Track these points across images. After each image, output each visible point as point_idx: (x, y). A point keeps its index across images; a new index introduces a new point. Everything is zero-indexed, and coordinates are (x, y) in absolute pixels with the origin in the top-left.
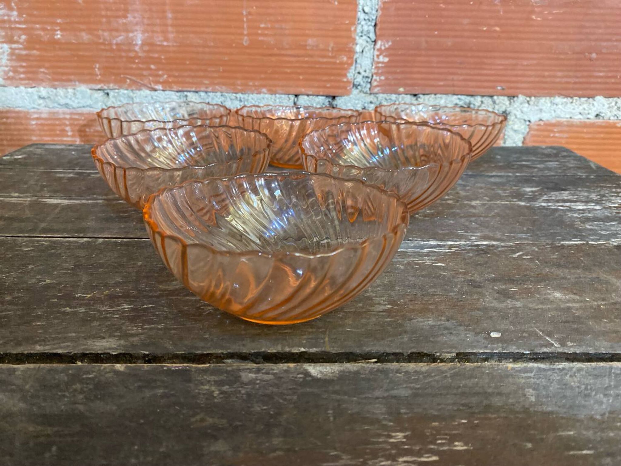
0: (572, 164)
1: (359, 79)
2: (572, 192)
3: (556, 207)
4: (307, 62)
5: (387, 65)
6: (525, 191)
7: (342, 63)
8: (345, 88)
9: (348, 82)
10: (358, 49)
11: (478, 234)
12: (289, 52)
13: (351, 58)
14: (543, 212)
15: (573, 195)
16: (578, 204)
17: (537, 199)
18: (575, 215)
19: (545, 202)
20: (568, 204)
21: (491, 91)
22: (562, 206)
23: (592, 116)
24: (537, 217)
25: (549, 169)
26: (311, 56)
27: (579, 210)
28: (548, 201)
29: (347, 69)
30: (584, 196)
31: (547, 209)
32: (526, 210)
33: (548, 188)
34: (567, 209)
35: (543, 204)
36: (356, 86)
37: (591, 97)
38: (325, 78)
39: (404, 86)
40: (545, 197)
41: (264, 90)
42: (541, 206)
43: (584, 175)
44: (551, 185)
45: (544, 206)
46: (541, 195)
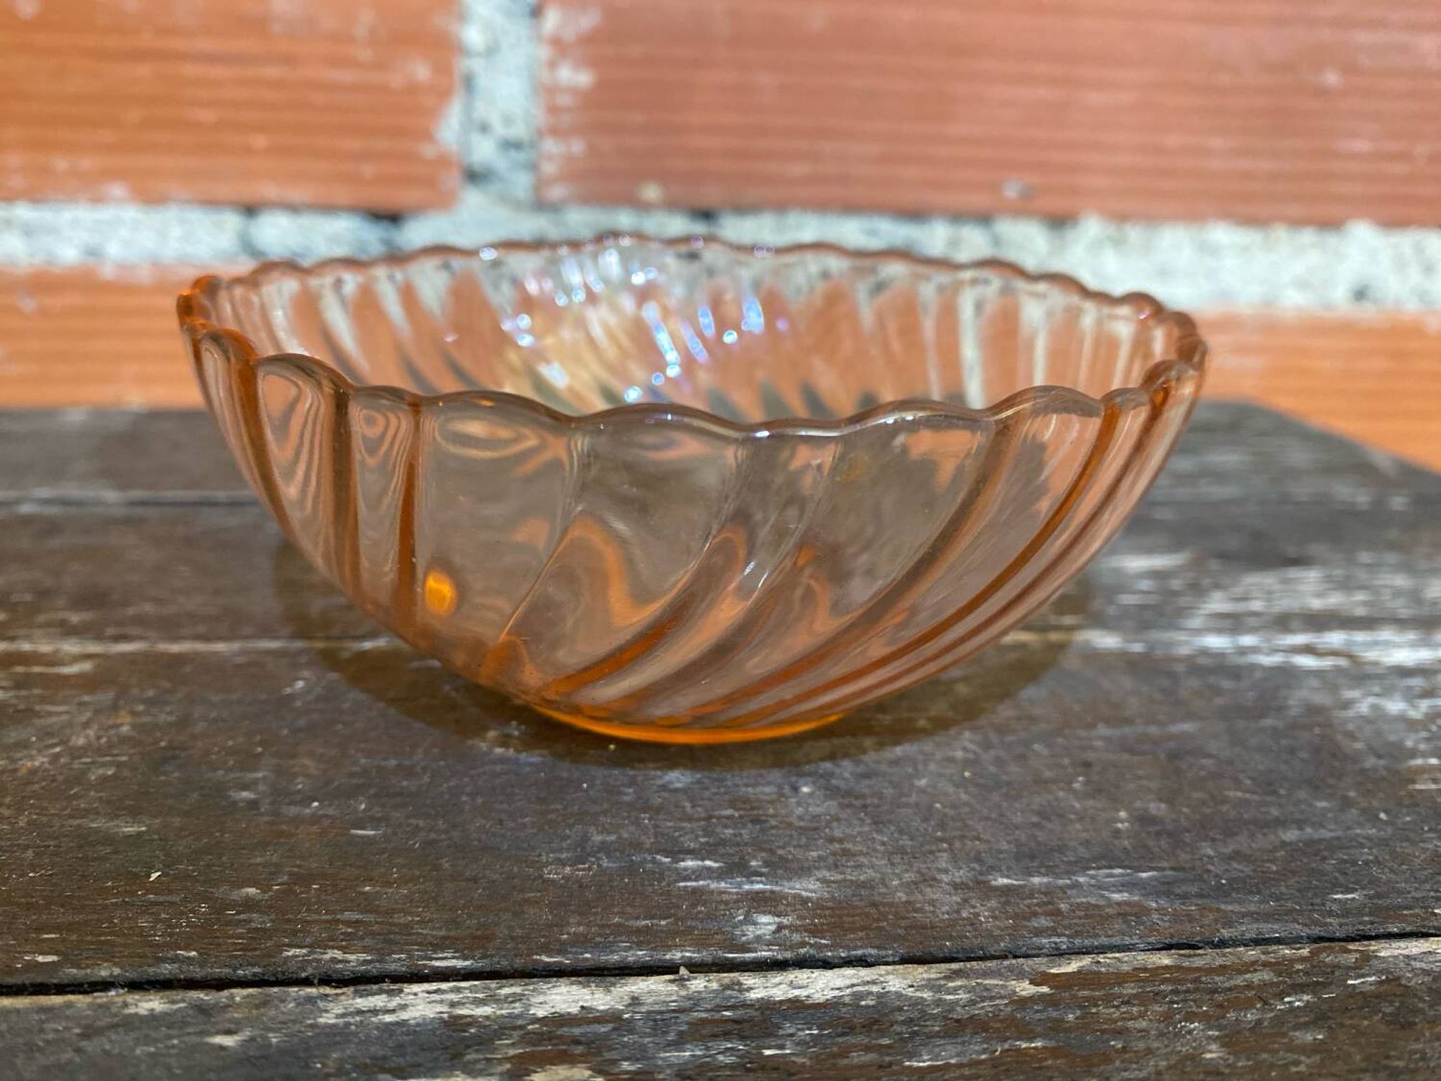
0: (1298, 456)
1: (483, 151)
2: (1338, 572)
3: (1276, 659)
4: (277, 84)
5: (592, 100)
6: (1118, 571)
7: (412, 89)
8: (430, 182)
9: (444, 161)
10: (473, 36)
11: (808, 887)
12: (205, 44)
13: (443, 68)
14: (1218, 691)
15: (1346, 585)
16: (1386, 634)
17: (1182, 612)
18: (1395, 706)
19: (1219, 631)
20: (1335, 638)
21: (980, 200)
22: (1309, 650)
23: (1340, 295)
24: (1187, 727)
25: (1219, 476)
26: (289, 60)
27: (1404, 672)
28: (1233, 623)
29: (433, 113)
30: (1398, 593)
31: (1236, 673)
32: (1127, 682)
33: (1225, 556)
34: (1338, 670)
35: (1216, 642)
36: (474, 176)
37: (1330, 224)
38: (353, 144)
39: (663, 177)
40: (1217, 603)
41: (117, 190)
42: (1205, 652)
43: (1362, 498)
44: (1233, 543)
45: (1220, 655)
46: (1198, 590)
